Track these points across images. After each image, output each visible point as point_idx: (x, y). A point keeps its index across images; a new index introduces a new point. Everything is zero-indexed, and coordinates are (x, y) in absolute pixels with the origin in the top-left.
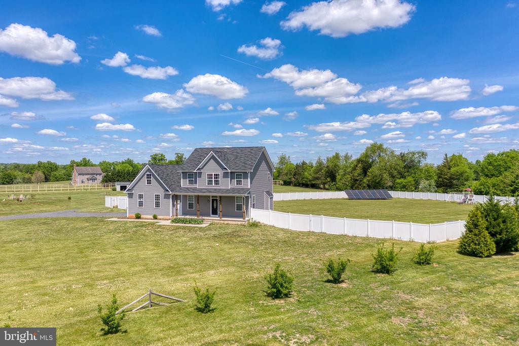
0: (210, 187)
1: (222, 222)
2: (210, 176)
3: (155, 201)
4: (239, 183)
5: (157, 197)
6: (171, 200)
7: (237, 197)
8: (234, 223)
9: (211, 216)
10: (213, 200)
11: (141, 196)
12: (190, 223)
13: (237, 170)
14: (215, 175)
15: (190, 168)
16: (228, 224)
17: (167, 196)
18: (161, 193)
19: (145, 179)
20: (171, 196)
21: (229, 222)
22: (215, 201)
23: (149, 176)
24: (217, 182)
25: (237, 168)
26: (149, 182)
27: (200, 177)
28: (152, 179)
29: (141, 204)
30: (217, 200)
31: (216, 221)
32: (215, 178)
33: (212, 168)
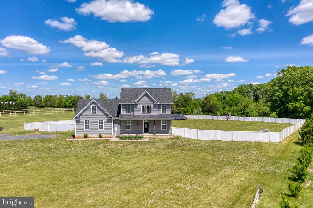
0: (144, 114)
1: (156, 137)
2: (143, 107)
3: (99, 125)
4: (164, 111)
5: (101, 122)
6: (112, 124)
7: (162, 120)
8: (165, 137)
9: (144, 133)
10: (145, 123)
11: (87, 122)
12: (134, 139)
13: (163, 103)
14: (147, 106)
15: (128, 102)
16: (160, 138)
17: (109, 121)
18: (104, 119)
19: (91, 109)
20: (112, 121)
21: (161, 137)
22: (146, 124)
23: (94, 107)
24: (149, 111)
25: (162, 102)
26: (94, 111)
27: (136, 107)
28: (97, 109)
29: (87, 127)
30: (147, 123)
31: (151, 137)
32: (147, 108)
33: (146, 102)
